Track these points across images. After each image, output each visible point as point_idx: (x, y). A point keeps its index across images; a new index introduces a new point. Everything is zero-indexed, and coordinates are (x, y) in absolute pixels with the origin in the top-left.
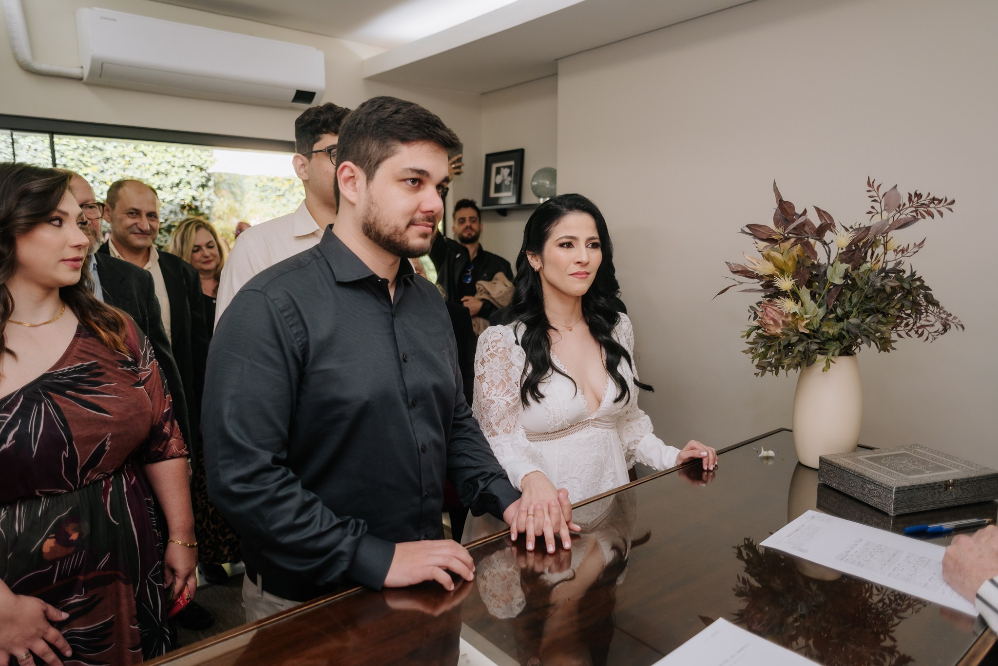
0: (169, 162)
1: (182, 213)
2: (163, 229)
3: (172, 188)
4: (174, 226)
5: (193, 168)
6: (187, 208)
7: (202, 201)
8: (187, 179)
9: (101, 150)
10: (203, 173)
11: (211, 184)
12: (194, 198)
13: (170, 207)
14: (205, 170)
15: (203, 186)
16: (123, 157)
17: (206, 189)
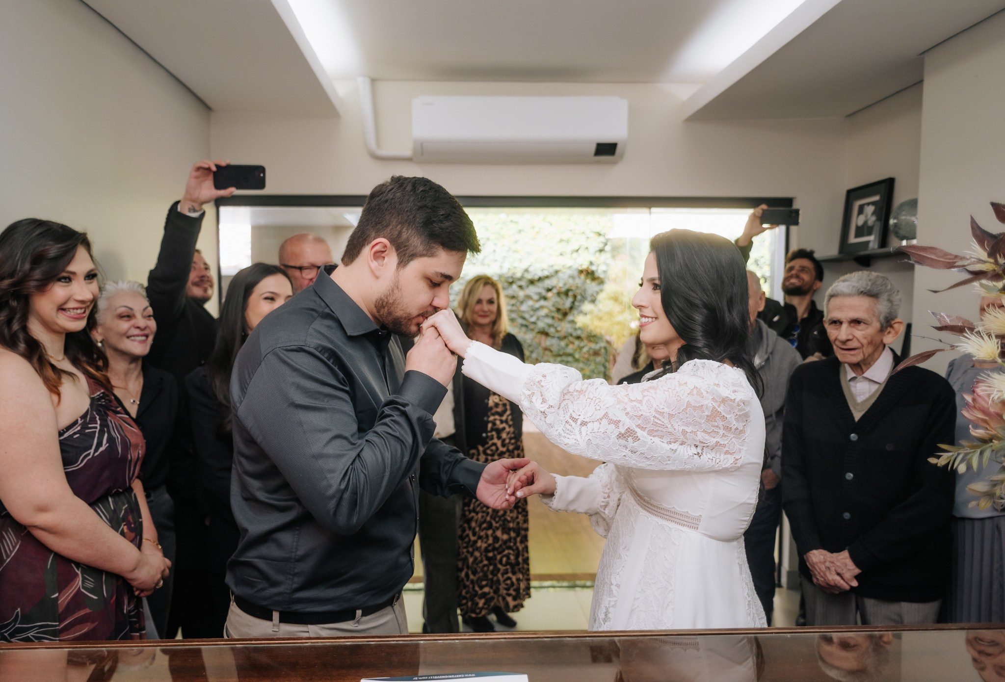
0: (571, 230)
1: (580, 278)
2: (562, 293)
3: (572, 254)
4: (572, 290)
5: (592, 235)
6: (585, 273)
7: (598, 266)
8: (586, 246)
9: (516, 222)
10: (602, 239)
11: (608, 248)
12: (591, 263)
13: (569, 272)
14: (604, 236)
15: (601, 251)
16: (533, 228)
17: (602, 253)
